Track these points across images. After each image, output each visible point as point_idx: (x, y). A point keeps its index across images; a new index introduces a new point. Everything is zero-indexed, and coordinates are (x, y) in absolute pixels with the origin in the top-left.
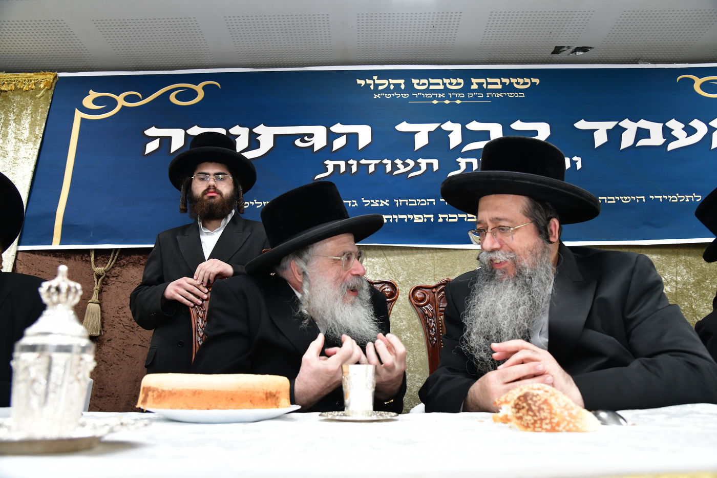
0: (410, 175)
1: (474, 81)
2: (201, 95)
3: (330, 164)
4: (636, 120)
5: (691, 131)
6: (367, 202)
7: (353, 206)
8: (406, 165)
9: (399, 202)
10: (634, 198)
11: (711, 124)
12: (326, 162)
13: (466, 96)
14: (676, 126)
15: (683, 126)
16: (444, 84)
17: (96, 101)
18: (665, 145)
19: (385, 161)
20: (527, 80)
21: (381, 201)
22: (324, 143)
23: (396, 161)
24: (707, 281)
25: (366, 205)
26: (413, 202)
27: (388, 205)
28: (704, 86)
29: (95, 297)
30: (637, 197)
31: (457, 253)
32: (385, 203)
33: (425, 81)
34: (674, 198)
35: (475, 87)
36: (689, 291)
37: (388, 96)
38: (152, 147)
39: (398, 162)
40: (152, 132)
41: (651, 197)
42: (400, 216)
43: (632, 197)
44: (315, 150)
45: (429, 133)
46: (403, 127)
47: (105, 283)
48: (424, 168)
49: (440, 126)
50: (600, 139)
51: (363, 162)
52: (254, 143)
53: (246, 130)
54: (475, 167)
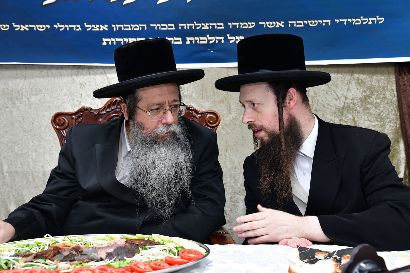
6: (89, 27)
7: (77, 30)
9: (116, 27)
10: (321, 21)
21: (101, 26)
24: (373, 97)
25: (88, 30)
26: (128, 27)
27: (107, 29)
30: (324, 21)
32: (104, 28)
34: (357, 21)
36: (355, 105)
41: (336, 20)
42: (118, 40)
43: (319, 21)
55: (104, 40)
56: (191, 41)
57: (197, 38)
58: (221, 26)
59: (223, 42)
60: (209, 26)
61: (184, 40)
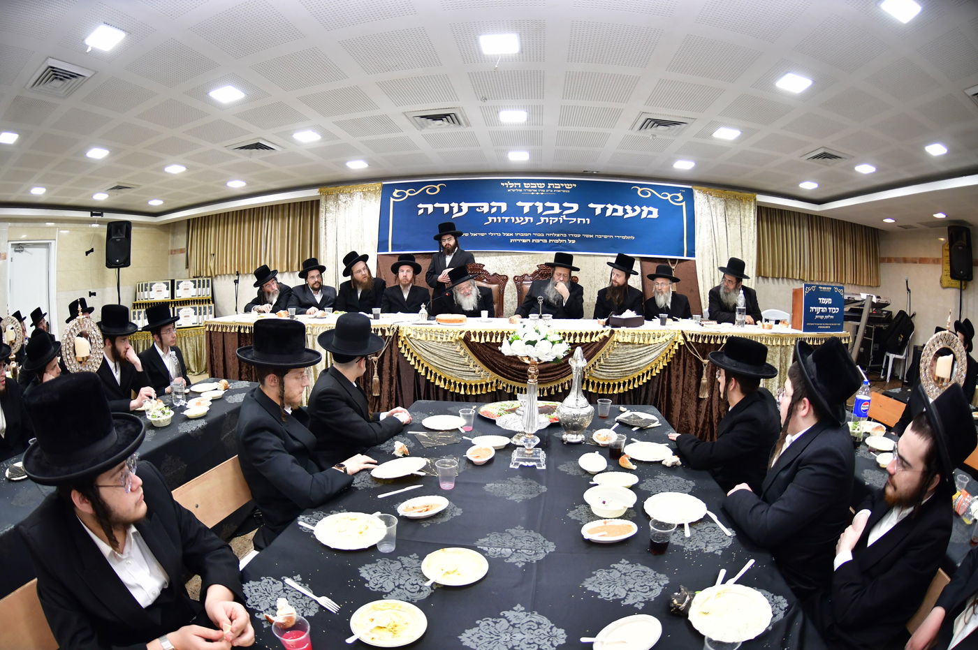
1: (549, 184)
2: (438, 190)
3: (490, 219)
4: (613, 205)
5: (634, 210)
6: (504, 234)
7: (499, 235)
8: (520, 220)
9: (517, 234)
10: (608, 236)
11: (642, 208)
12: (488, 218)
13: (546, 191)
14: (628, 208)
15: (631, 208)
16: (537, 186)
17: (398, 194)
18: (624, 215)
19: (512, 218)
20: (571, 185)
21: (510, 234)
22: (488, 210)
26: (522, 235)
28: (642, 192)
30: (610, 236)
32: (512, 234)
33: (528, 184)
34: (624, 237)
35: (549, 187)
38: (421, 212)
39: (517, 218)
40: (420, 206)
41: (615, 236)
42: (517, 240)
44: (484, 213)
45: (530, 206)
46: (519, 204)
48: (527, 221)
49: (534, 204)
50: (598, 212)
51: (503, 218)
52: (460, 210)
53: (457, 204)
54: (547, 221)
55: (511, 240)
58: (565, 235)
59: (565, 242)
60: (560, 235)
61: (548, 241)
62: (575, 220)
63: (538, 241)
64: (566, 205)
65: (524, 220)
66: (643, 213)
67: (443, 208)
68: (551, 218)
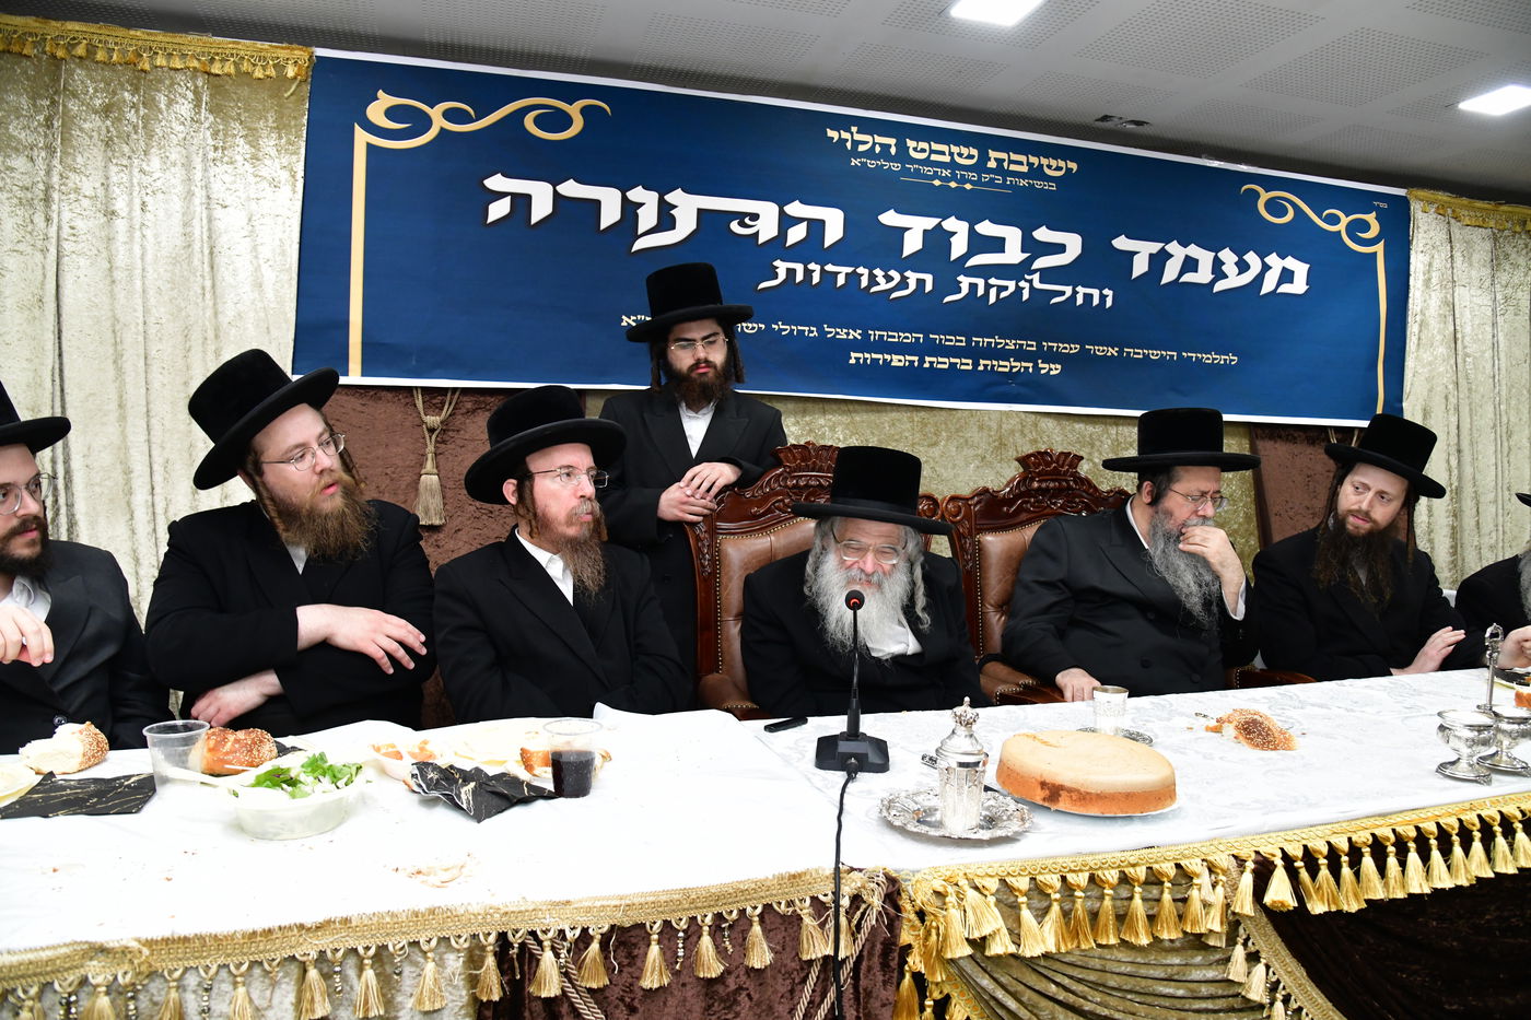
0: (894, 295)
1: (993, 154)
2: (578, 125)
3: (782, 267)
4: (1185, 245)
5: (1243, 267)
6: (830, 331)
7: (811, 335)
8: (889, 279)
9: (874, 334)
10: (1164, 353)
11: (1266, 260)
12: (775, 263)
13: (980, 177)
14: (1228, 257)
15: (1237, 259)
16: (951, 154)
17: (391, 113)
18: (1213, 282)
19: (861, 270)
20: (1062, 163)
21: (850, 331)
22: (775, 233)
23: (874, 272)
25: (829, 336)
26: (894, 337)
27: (859, 337)
28: (1268, 205)
29: (429, 465)
30: (1168, 353)
31: (943, 413)
32: (856, 334)
33: (925, 145)
34: (1208, 358)
35: (992, 164)
37: (871, 164)
38: (499, 209)
39: (878, 272)
40: (496, 182)
41: (1183, 354)
42: (874, 356)
43: (1162, 352)
44: (761, 241)
45: (925, 231)
46: (890, 218)
47: (441, 442)
48: (912, 286)
49: (940, 223)
50: (1140, 266)
51: (830, 268)
53: (655, 196)
54: (981, 292)
55: (853, 355)
56: (986, 366)
57: (995, 363)
58: (1031, 346)
59: (1031, 370)
60: (1015, 344)
61: (976, 364)
62: (1068, 290)
63: (943, 363)
64: (1043, 234)
65: (903, 284)
66: (1268, 275)
67: (597, 203)
68: (993, 281)
